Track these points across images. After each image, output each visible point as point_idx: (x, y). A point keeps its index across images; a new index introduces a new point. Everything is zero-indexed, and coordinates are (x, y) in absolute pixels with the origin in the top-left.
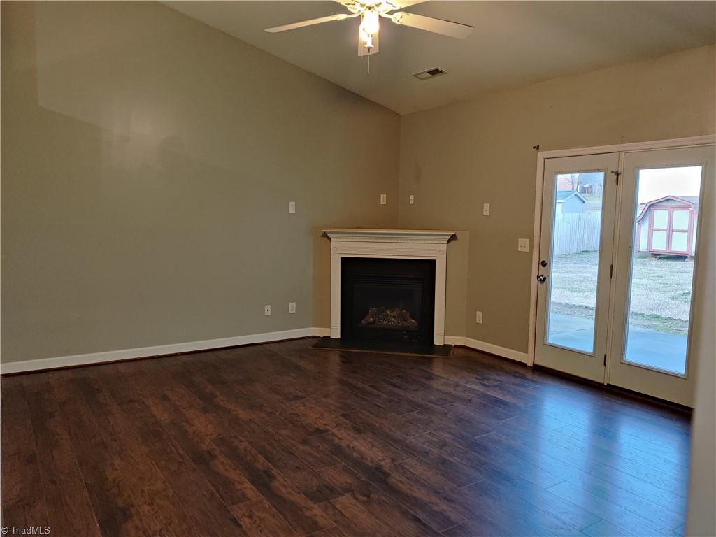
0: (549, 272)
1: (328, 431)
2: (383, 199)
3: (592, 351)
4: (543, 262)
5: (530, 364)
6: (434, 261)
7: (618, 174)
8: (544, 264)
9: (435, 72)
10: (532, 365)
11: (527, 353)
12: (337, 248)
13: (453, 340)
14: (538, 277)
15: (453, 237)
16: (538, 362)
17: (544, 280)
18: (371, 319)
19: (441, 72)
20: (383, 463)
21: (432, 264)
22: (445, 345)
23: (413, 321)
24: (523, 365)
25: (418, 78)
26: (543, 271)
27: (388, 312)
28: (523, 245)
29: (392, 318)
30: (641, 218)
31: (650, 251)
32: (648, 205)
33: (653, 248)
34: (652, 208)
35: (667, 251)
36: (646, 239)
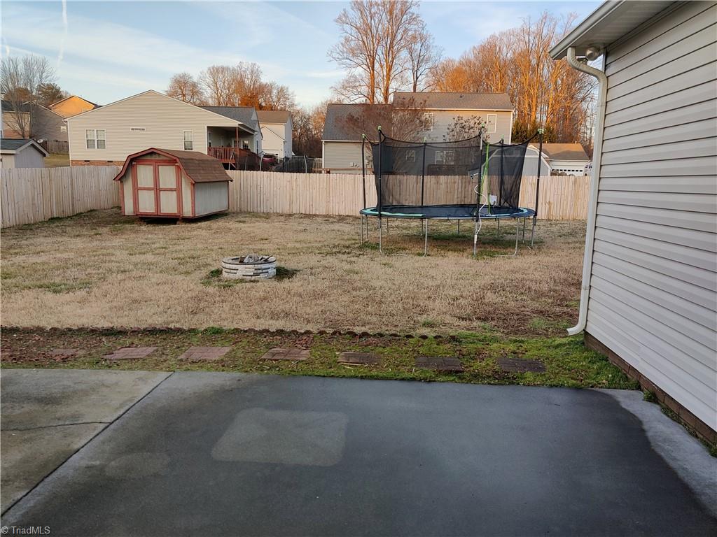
30: (123, 174)
31: (137, 215)
32: (129, 159)
33: (140, 211)
34: (134, 163)
35: (156, 214)
36: (132, 201)
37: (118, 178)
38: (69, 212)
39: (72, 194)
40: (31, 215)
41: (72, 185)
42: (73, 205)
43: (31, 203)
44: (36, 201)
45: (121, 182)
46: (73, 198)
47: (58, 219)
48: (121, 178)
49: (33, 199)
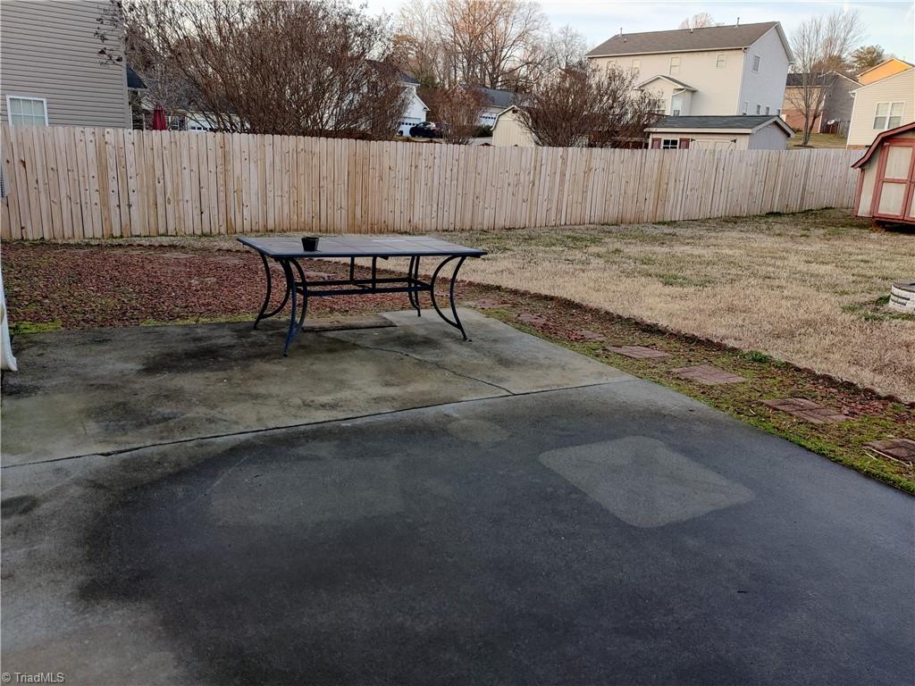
30: (866, 158)
31: (874, 217)
32: (880, 138)
33: (879, 212)
34: (886, 144)
35: (901, 218)
36: (871, 197)
37: (859, 164)
38: (795, 207)
39: (805, 185)
40: (745, 207)
41: (807, 172)
42: (802, 198)
43: (748, 192)
44: (754, 191)
45: (863, 170)
46: (804, 189)
47: (778, 214)
48: (863, 165)
49: (751, 187)
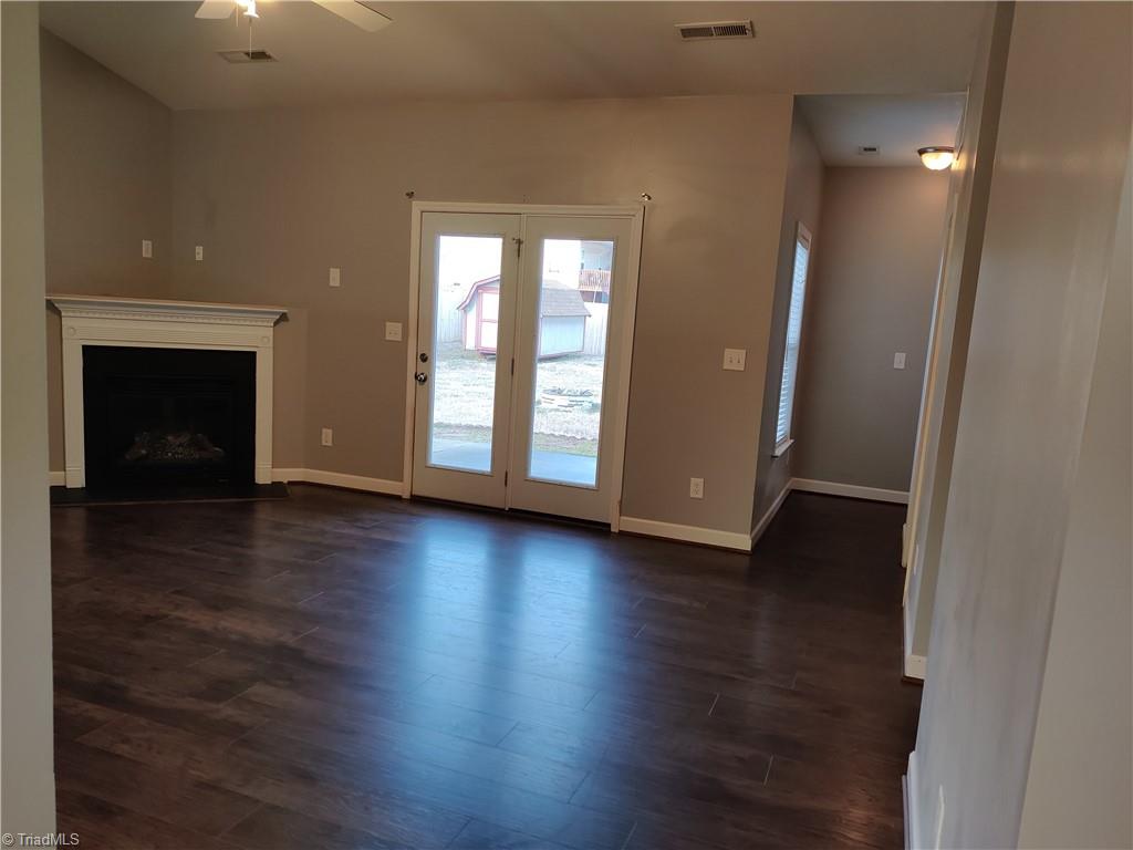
0: (431, 369)
1: (166, 616)
2: (147, 249)
3: (489, 470)
4: (423, 355)
5: (406, 495)
6: (254, 353)
7: (519, 242)
8: (424, 358)
9: (260, 56)
10: (408, 497)
11: (402, 481)
12: (75, 330)
13: (287, 475)
14: (416, 377)
15: (283, 317)
16: (417, 492)
17: (425, 379)
18: (144, 452)
19: (269, 57)
20: (282, 639)
21: (250, 358)
22: (273, 483)
23: (217, 449)
24: (399, 498)
25: (226, 59)
26: (422, 367)
27: (170, 438)
28: (393, 331)
29: (178, 447)
30: (467, 303)
31: (478, 350)
32: (475, 286)
34: (480, 290)
36: (474, 332)
37: (462, 307)
45: (465, 312)
48: (465, 308)
